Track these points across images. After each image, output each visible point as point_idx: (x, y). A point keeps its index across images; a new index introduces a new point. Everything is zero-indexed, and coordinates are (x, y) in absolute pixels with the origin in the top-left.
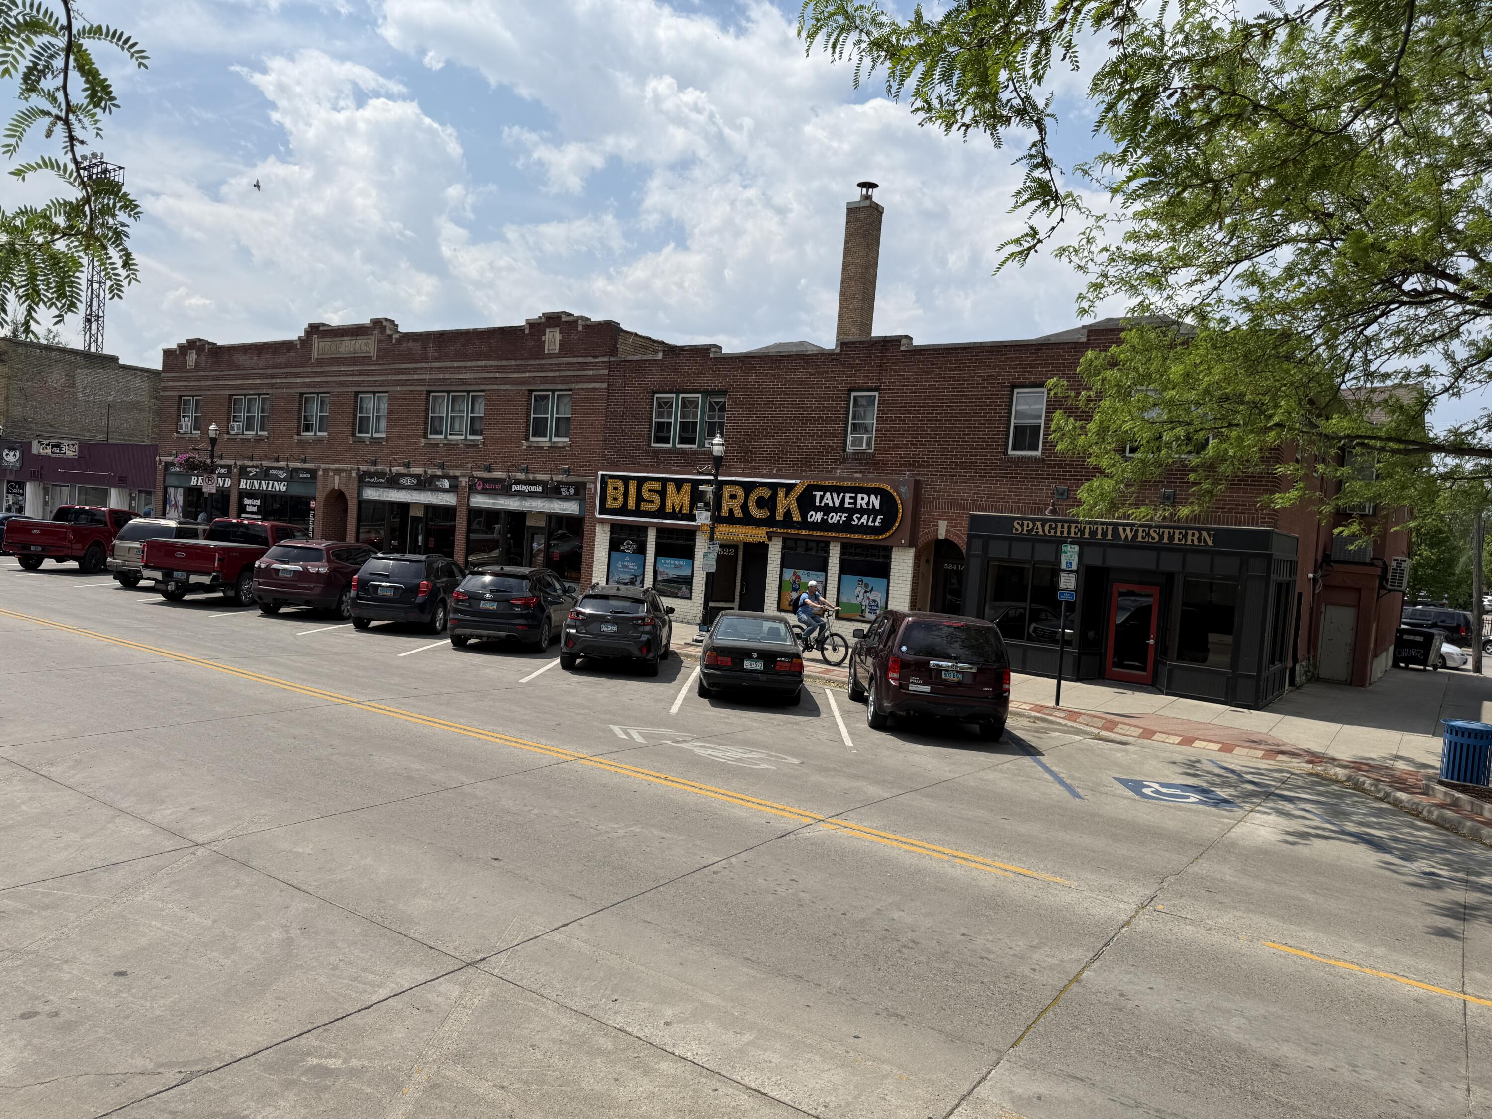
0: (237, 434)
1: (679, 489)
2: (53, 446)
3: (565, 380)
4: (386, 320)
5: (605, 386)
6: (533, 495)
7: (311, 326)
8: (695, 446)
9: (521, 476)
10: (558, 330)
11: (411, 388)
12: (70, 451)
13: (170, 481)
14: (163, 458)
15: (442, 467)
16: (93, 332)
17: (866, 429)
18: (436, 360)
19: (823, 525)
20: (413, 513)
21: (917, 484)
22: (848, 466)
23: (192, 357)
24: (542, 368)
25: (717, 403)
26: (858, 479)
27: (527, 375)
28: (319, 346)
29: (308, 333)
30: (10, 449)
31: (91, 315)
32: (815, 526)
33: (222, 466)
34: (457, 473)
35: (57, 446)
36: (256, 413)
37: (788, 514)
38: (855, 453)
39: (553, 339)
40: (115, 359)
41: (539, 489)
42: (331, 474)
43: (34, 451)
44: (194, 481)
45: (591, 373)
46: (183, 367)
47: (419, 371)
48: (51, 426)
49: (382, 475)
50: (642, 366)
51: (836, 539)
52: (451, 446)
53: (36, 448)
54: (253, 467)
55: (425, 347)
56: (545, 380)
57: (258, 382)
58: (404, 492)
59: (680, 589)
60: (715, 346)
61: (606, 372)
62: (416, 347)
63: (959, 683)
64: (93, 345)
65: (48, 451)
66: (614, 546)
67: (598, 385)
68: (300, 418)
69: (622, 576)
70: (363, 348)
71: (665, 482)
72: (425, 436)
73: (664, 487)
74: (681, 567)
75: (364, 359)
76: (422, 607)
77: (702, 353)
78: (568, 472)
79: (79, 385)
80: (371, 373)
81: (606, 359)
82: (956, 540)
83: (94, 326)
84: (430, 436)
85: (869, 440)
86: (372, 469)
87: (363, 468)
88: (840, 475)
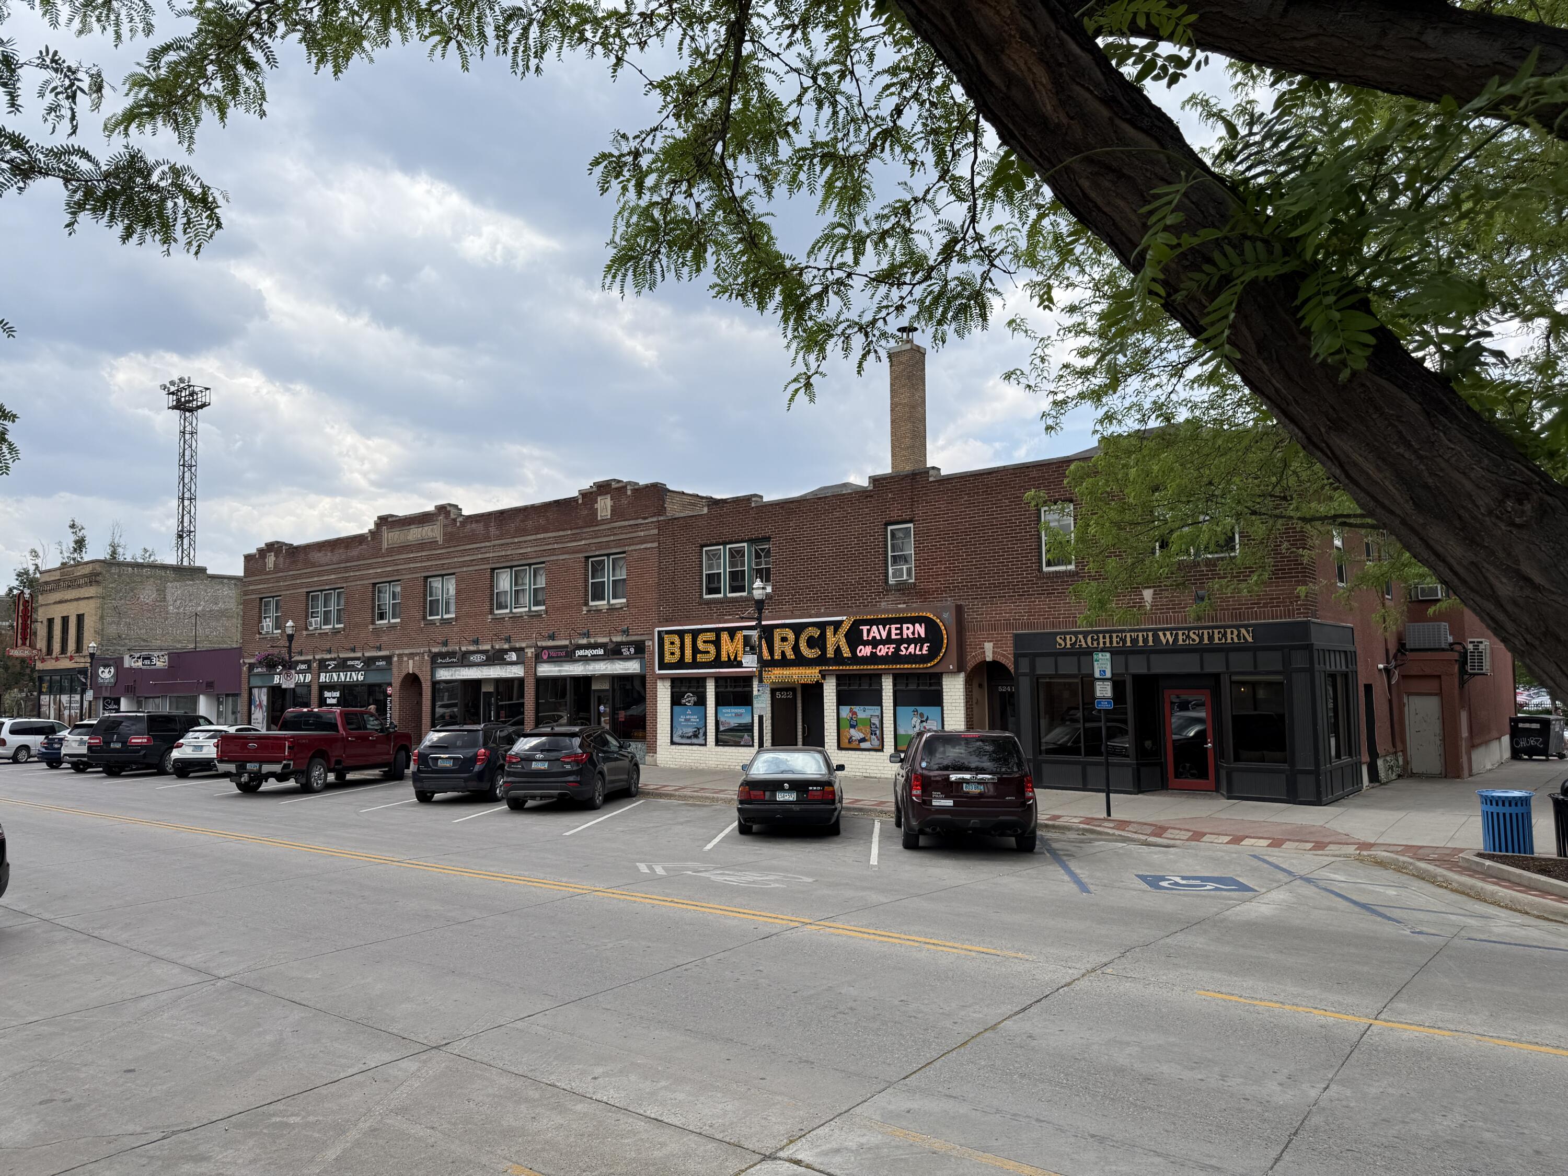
0: (316, 629)
1: (732, 638)
2: (144, 659)
3: (619, 543)
4: (450, 505)
5: (656, 545)
6: (595, 658)
7: (380, 518)
8: (745, 594)
9: (584, 641)
10: (609, 496)
11: (477, 568)
12: (160, 663)
13: (255, 681)
14: (247, 661)
15: (508, 640)
16: (185, 547)
17: (905, 559)
18: (499, 537)
19: (873, 659)
20: (485, 689)
21: (959, 609)
22: (891, 598)
23: (271, 560)
24: (596, 535)
25: (762, 550)
26: (902, 608)
27: (583, 542)
28: (390, 537)
29: (378, 525)
30: (105, 666)
31: (182, 531)
32: (865, 660)
33: (303, 662)
34: (524, 645)
35: (148, 658)
36: (333, 607)
37: (838, 650)
38: (899, 584)
39: (604, 506)
40: (203, 570)
41: (601, 652)
42: (405, 659)
43: (126, 665)
44: (276, 679)
45: (642, 534)
46: (263, 570)
47: (483, 550)
48: (144, 640)
49: (452, 654)
50: (687, 523)
51: (887, 673)
52: (515, 618)
53: (128, 662)
54: (331, 659)
55: (487, 526)
56: (600, 545)
57: (333, 577)
58: (475, 669)
59: (742, 737)
60: (755, 495)
61: (656, 531)
62: (479, 527)
63: (981, 795)
64: (186, 559)
65: (140, 664)
66: (676, 701)
67: (649, 545)
68: (373, 607)
69: (685, 730)
70: (430, 534)
71: (718, 631)
72: (491, 612)
73: (718, 638)
74: (741, 715)
75: (433, 544)
76: (480, 776)
77: (743, 505)
78: (626, 632)
79: (169, 598)
80: (439, 557)
81: (655, 519)
82: (1003, 661)
83: (186, 541)
84: (496, 612)
85: (909, 570)
86: (444, 649)
87: (435, 650)
88: (887, 606)
